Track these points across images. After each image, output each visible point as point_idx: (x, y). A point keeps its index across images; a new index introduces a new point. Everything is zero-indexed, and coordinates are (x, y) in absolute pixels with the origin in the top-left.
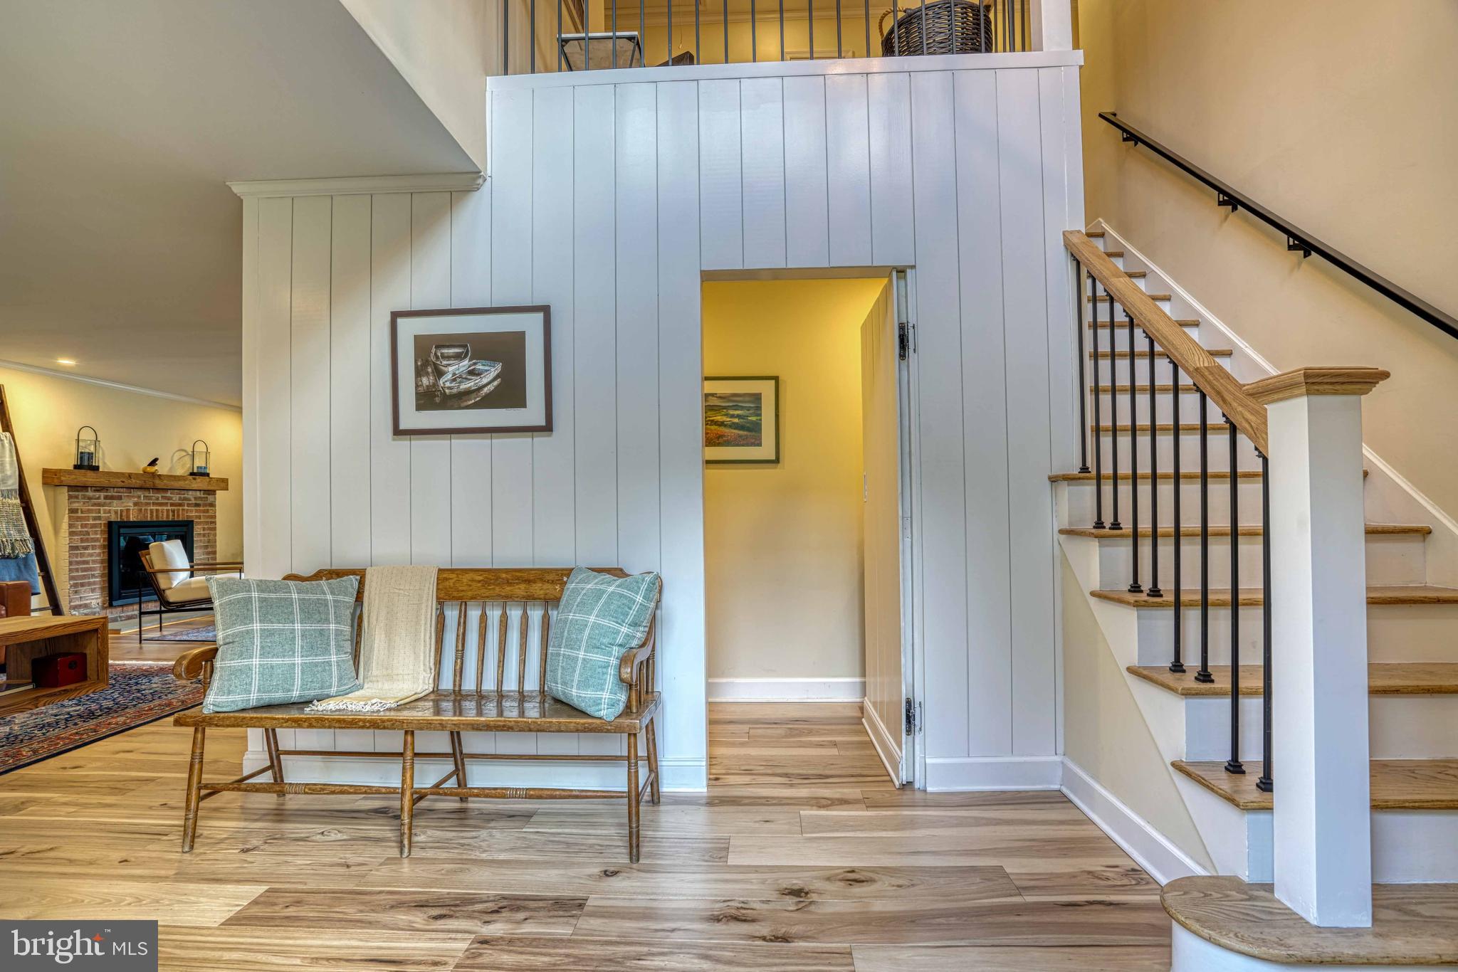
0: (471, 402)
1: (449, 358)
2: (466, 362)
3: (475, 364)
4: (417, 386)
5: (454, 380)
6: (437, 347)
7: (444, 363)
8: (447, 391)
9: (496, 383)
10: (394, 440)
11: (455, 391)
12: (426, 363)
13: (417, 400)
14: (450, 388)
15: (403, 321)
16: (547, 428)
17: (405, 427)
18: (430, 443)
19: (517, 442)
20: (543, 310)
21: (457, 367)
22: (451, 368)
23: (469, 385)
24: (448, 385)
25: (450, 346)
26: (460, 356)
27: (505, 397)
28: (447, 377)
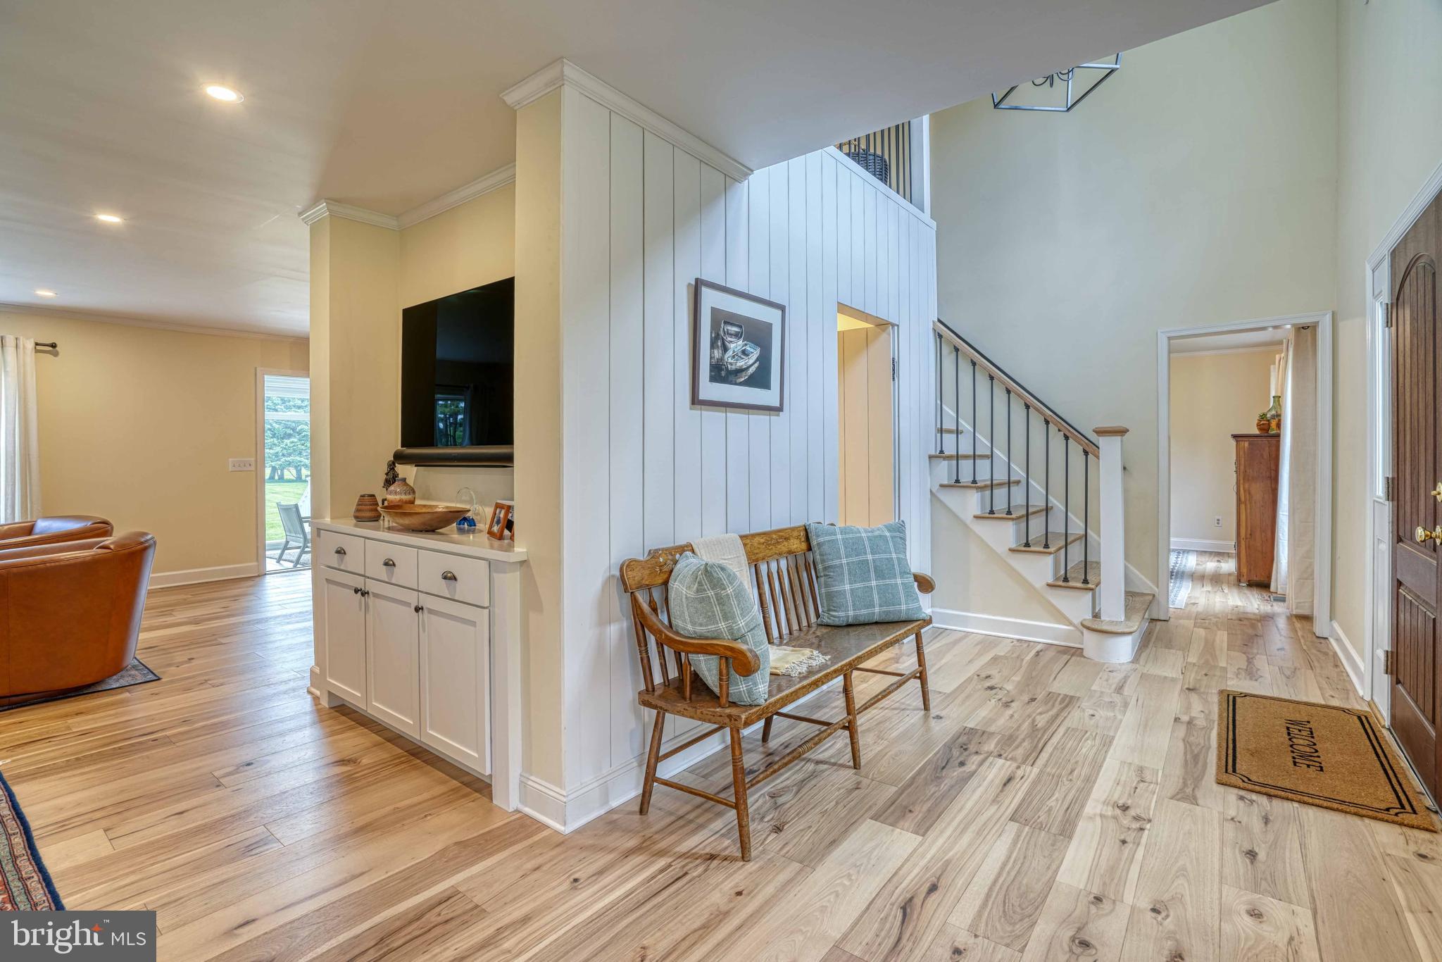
0: (743, 379)
1: (731, 335)
2: (740, 342)
3: (746, 345)
4: (711, 358)
5: (733, 357)
6: (725, 323)
7: (729, 339)
8: (729, 366)
9: (756, 365)
10: (691, 409)
11: (734, 367)
12: (718, 336)
13: (711, 371)
14: (731, 364)
15: (705, 291)
16: (779, 409)
17: (702, 396)
18: (714, 418)
19: (762, 419)
20: (782, 308)
21: (736, 345)
22: (732, 346)
23: (741, 364)
24: (730, 360)
25: (732, 324)
26: (737, 335)
27: (760, 379)
28: (730, 353)
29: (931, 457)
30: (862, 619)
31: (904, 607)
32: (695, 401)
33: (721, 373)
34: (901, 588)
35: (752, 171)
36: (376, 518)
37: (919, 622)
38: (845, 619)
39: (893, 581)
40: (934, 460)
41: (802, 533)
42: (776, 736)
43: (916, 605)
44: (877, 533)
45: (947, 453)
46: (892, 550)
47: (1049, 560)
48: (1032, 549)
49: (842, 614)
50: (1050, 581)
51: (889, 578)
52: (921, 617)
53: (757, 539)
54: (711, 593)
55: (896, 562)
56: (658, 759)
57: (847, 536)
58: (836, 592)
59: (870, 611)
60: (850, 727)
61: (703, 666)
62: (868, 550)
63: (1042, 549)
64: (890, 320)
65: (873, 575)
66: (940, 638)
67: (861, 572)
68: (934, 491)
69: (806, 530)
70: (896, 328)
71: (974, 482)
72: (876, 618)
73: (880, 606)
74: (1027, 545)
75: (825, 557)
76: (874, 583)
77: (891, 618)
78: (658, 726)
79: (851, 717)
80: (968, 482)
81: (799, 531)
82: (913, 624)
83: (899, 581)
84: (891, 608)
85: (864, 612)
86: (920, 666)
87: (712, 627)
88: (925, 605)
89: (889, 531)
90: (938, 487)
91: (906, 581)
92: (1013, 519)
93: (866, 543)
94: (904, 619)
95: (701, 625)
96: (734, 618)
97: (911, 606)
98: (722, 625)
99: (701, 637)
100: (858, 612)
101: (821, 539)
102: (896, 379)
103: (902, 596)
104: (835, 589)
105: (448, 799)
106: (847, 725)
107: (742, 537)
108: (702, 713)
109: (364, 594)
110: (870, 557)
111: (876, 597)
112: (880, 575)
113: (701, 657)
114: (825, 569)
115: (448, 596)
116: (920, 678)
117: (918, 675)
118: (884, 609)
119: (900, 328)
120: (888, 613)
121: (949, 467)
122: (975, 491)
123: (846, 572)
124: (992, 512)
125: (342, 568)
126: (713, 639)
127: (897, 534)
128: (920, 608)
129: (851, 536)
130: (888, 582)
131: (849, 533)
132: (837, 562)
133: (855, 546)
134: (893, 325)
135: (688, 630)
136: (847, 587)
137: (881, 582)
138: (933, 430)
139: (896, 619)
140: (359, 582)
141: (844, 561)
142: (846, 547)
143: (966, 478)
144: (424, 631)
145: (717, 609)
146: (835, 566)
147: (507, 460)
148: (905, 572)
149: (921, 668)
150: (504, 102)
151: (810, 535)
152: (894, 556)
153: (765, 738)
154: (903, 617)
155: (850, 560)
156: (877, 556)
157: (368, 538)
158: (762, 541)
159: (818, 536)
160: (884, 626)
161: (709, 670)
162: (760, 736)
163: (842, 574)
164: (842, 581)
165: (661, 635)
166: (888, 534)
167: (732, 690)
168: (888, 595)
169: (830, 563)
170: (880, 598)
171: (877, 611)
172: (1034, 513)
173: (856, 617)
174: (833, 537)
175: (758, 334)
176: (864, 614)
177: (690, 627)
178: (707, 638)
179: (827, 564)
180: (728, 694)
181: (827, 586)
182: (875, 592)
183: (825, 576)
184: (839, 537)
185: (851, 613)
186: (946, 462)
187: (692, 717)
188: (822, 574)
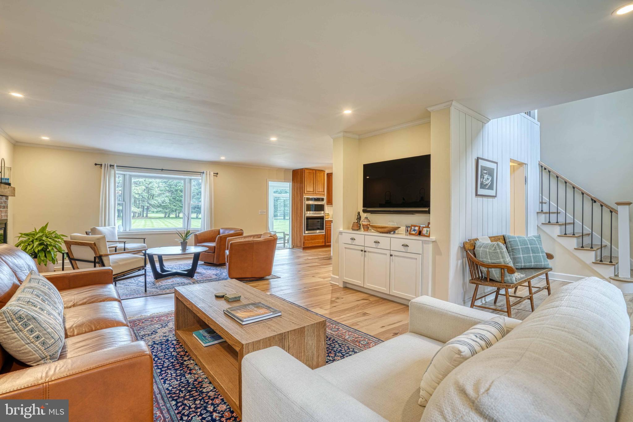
0: (487, 187)
9: (491, 182)
10: (475, 197)
15: (480, 161)
16: (495, 196)
17: (479, 193)
18: (480, 199)
19: (490, 200)
20: (497, 163)
21: (486, 176)
22: (485, 177)
23: (487, 182)
24: (485, 182)
25: (485, 170)
26: (486, 173)
27: (491, 188)
28: (484, 179)
29: (537, 213)
30: (527, 267)
31: (543, 263)
32: (477, 195)
33: (483, 186)
34: (541, 257)
35: (490, 120)
36: (359, 229)
37: (548, 269)
38: (521, 266)
39: (538, 254)
40: (539, 214)
41: (503, 238)
42: (499, 302)
43: (547, 263)
44: (531, 238)
45: (544, 211)
46: (537, 244)
47: (594, 253)
48: (585, 248)
49: (520, 265)
50: (594, 261)
51: (537, 253)
52: (549, 267)
53: (492, 238)
54: (498, 251)
55: (539, 248)
56: (476, 300)
57: (520, 239)
58: (517, 257)
59: (530, 264)
60: (531, 299)
61: (494, 272)
62: (529, 244)
63: (590, 249)
64: (525, 163)
65: (531, 252)
66: (541, 282)
67: (526, 250)
68: (539, 225)
69: (504, 236)
70: (526, 165)
71: (557, 222)
72: (532, 266)
73: (534, 262)
74: (582, 247)
75: (512, 246)
76: (531, 255)
77: (538, 267)
78: (476, 289)
79: (531, 295)
80: (555, 222)
81: (502, 237)
82: (545, 269)
83: (541, 254)
84: (538, 263)
85: (528, 264)
86: (547, 284)
87: (498, 261)
88: (550, 263)
89: (535, 238)
90: (541, 224)
91: (543, 255)
92: (576, 237)
93: (528, 241)
94: (543, 268)
95: (494, 260)
96: (505, 258)
97: (546, 263)
98: (502, 260)
99: (493, 263)
100: (526, 264)
101: (510, 240)
102: (526, 184)
103: (542, 259)
104: (516, 256)
105: (397, 312)
106: (529, 298)
107: (489, 237)
108: (496, 285)
109: (365, 251)
110: (529, 246)
111: (532, 259)
112: (534, 252)
113: (493, 269)
114: (512, 250)
115: (405, 251)
116: (547, 289)
117: (547, 288)
118: (536, 263)
119: (528, 165)
120: (537, 265)
121: (545, 217)
122: (558, 226)
123: (521, 251)
124: (565, 234)
125: (353, 244)
126: (499, 264)
127: (538, 239)
128: (548, 264)
129: (521, 239)
130: (537, 254)
131: (520, 238)
132: (517, 247)
133: (524, 242)
134: (525, 164)
135: (489, 262)
136: (522, 256)
137: (534, 255)
138: (538, 203)
139: (540, 267)
140: (362, 248)
141: (520, 247)
142: (520, 243)
143: (553, 220)
144: (392, 261)
145: (500, 255)
146: (516, 249)
147: (428, 212)
148: (543, 252)
149: (548, 286)
150: (427, 110)
151: (505, 238)
152: (538, 246)
153: (495, 302)
154: (543, 267)
155: (522, 247)
156: (532, 246)
157: (366, 235)
158: (494, 239)
159: (509, 239)
160: (536, 270)
161: (496, 273)
162: (493, 302)
163: (519, 251)
164: (519, 254)
165: (479, 263)
166: (535, 239)
167: (505, 279)
168: (536, 259)
169: (514, 248)
170: (534, 260)
171: (533, 264)
172: (585, 235)
173: (524, 266)
174: (515, 239)
175: (490, 172)
176: (528, 265)
177: (489, 261)
178: (495, 264)
179: (513, 248)
180: (504, 280)
181: (513, 255)
182: (532, 258)
183: (512, 252)
184: (517, 239)
185: (523, 264)
186: (543, 215)
187: (492, 286)
188: (511, 251)
